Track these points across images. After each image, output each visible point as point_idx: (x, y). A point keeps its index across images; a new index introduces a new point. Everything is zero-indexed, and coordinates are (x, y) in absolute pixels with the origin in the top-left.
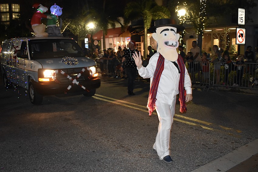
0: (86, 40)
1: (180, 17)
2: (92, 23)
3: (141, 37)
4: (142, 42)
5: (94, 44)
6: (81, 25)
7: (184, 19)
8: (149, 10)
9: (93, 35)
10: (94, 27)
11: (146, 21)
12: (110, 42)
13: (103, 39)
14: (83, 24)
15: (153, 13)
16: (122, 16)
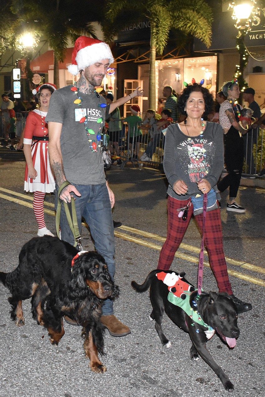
0: (16, 73)
1: (237, 23)
2: (29, 33)
3: (139, 68)
4: (141, 79)
5: (33, 82)
6: (4, 39)
7: (248, 26)
8: (163, 6)
9: (31, 61)
10: (35, 44)
11: (158, 30)
12: (67, 79)
13: (53, 71)
14: (9, 35)
15: (173, 12)
16: (100, 19)
